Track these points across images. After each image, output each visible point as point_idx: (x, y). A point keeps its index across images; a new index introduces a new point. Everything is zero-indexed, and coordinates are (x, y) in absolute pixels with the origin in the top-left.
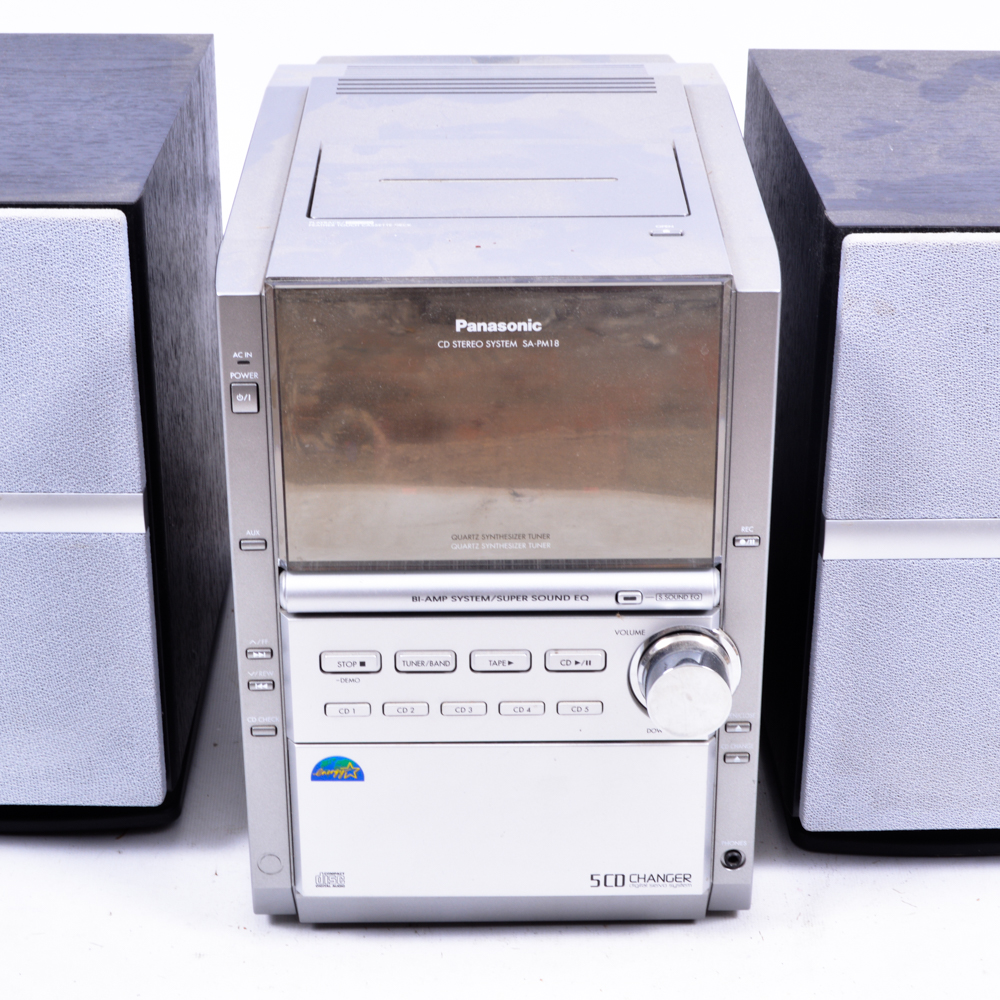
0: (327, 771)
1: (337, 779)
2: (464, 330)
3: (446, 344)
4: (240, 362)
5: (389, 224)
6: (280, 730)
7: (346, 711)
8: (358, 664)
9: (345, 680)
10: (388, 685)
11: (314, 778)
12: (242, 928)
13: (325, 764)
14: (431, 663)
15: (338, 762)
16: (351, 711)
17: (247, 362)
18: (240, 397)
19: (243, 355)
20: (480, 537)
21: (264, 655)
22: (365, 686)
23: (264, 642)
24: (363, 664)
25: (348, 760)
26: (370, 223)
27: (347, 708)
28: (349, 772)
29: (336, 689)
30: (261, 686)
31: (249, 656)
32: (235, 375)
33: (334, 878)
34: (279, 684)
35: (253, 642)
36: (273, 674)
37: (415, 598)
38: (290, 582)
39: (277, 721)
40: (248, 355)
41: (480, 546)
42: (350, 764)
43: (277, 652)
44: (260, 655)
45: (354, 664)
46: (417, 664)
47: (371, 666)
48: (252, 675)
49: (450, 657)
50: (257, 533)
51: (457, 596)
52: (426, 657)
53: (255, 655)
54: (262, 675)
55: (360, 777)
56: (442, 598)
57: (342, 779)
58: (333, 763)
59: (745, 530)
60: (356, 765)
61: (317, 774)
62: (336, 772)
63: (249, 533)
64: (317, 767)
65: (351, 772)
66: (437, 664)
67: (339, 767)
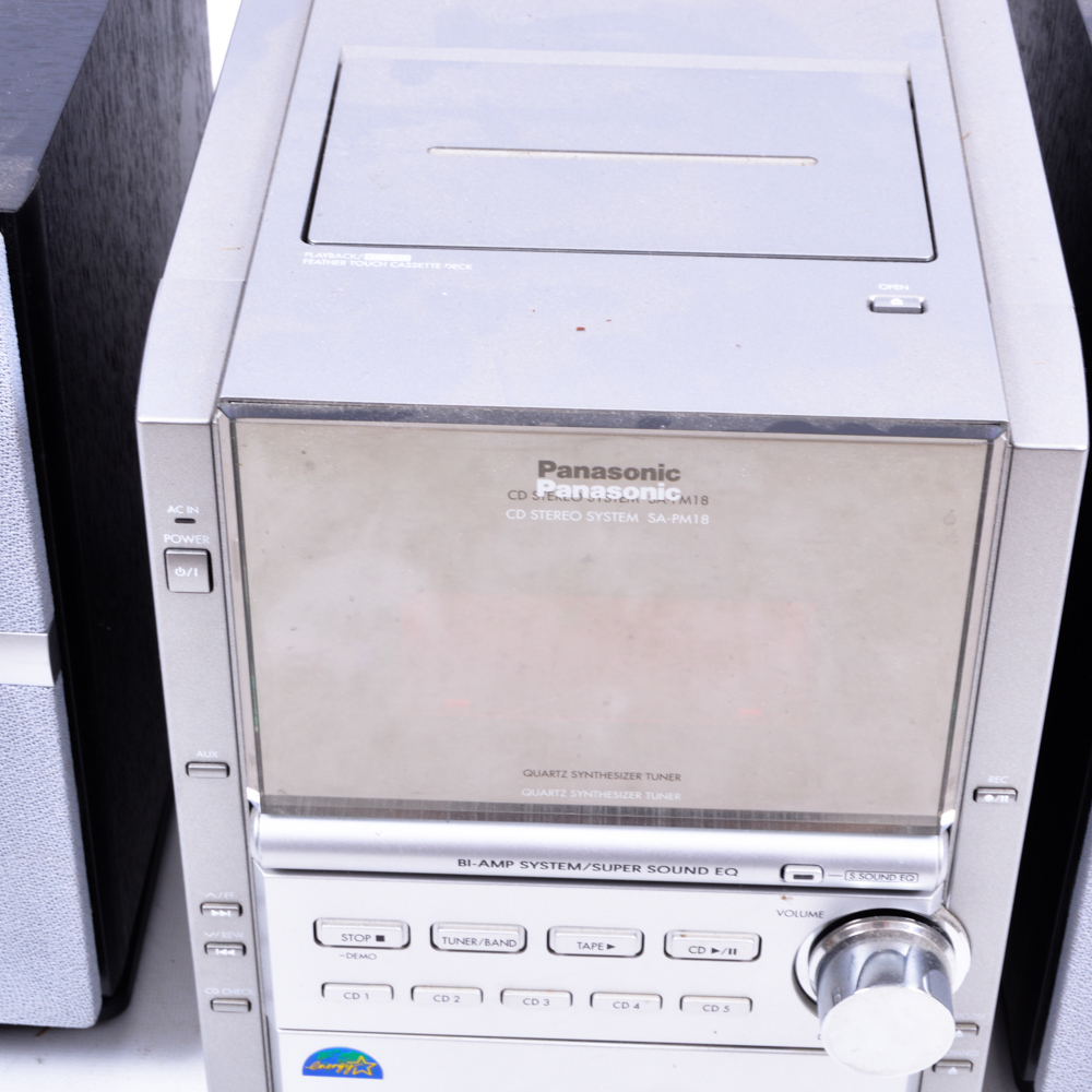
0: (325, 1063)
1: (341, 1075)
2: (549, 495)
4: (179, 520)
6: (256, 1003)
8: (374, 938)
9: (354, 956)
10: (421, 964)
11: (307, 1072)
13: (325, 1056)
14: (487, 942)
15: (343, 1054)
16: (363, 996)
17: (191, 521)
18: (180, 571)
19: (184, 510)
20: (569, 774)
21: (229, 914)
22: (384, 965)
23: (227, 896)
24: (380, 938)
25: (356, 1053)
27: (355, 990)
28: (359, 1068)
29: (339, 967)
30: (224, 952)
31: (206, 913)
32: (171, 538)
34: (252, 948)
35: (211, 896)
36: (244, 936)
37: (464, 860)
38: (267, 827)
39: (252, 994)
40: (190, 512)
41: (568, 793)
42: (361, 1057)
43: (248, 907)
44: (222, 913)
45: (367, 938)
46: (465, 942)
47: (394, 938)
48: (212, 936)
49: (516, 934)
50: (213, 755)
51: (529, 860)
52: (479, 935)
53: (215, 913)
54: (226, 936)
55: (377, 1073)
56: (506, 862)
57: (350, 1075)
58: (337, 1055)
59: (993, 780)
60: (371, 1060)
61: (311, 1067)
62: (341, 1067)
63: (201, 755)
64: (309, 1062)
65: (363, 1067)
66: (495, 942)
67: (344, 1060)
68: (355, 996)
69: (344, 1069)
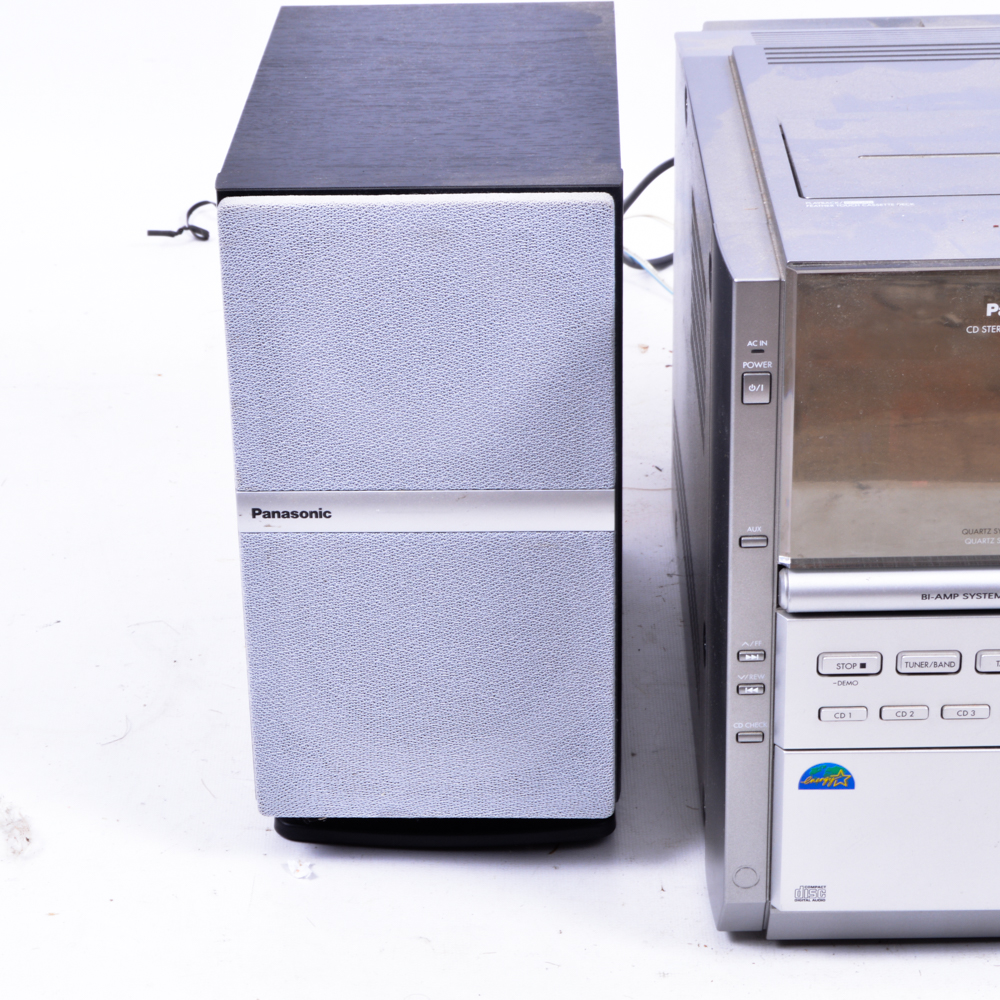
0: (816, 778)
1: (825, 787)
2: (995, 314)
3: (975, 329)
4: (755, 351)
5: (891, 203)
6: (768, 738)
7: (842, 715)
8: (859, 666)
9: (844, 683)
10: (889, 688)
11: (802, 786)
12: (702, 945)
13: (815, 772)
14: (935, 663)
15: (828, 769)
16: (847, 716)
17: (761, 351)
18: (752, 388)
19: (758, 343)
20: (992, 531)
21: (757, 658)
22: (862, 689)
23: (758, 644)
24: (863, 666)
25: (839, 767)
26: (870, 202)
27: (843, 712)
28: (839, 780)
29: (833, 692)
30: (751, 690)
31: (741, 659)
32: (747, 364)
33: (815, 891)
34: (770, 688)
35: (746, 644)
36: (764, 678)
37: (925, 596)
38: (793, 581)
39: (764, 726)
40: (763, 343)
41: (995, 541)
42: (841, 771)
43: (771, 654)
44: (753, 657)
45: (854, 665)
46: (920, 665)
47: (872, 668)
48: (742, 678)
49: (955, 657)
50: (758, 530)
51: (969, 593)
52: (930, 658)
53: (748, 658)
54: (753, 678)
55: (851, 785)
56: (953, 595)
57: (832, 787)
58: (823, 771)
60: (847, 773)
61: (805, 782)
62: (826, 780)
63: (751, 530)
64: (804, 777)
65: (841, 779)
66: (941, 665)
67: (829, 774)
69: (828, 782)
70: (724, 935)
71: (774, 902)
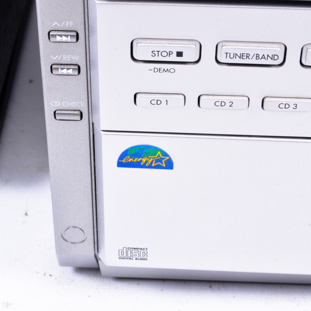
1: (144, 166)
6: (86, 115)
8: (175, 54)
9: (159, 70)
11: (121, 164)
12: (47, 275)
13: (133, 152)
14: (257, 56)
15: (146, 151)
16: (164, 103)
21: (69, 39)
23: (69, 25)
24: (180, 54)
27: (159, 98)
28: (157, 161)
30: (65, 71)
31: (52, 39)
33: (137, 252)
34: (85, 69)
35: (56, 25)
36: (79, 59)
39: (83, 106)
42: (159, 153)
44: (64, 39)
45: (170, 53)
46: (241, 57)
47: (190, 55)
48: (56, 59)
49: (279, 50)
52: (252, 49)
53: (58, 38)
54: (66, 59)
55: (169, 165)
57: (150, 167)
58: (142, 151)
60: (166, 154)
61: (123, 161)
62: (144, 160)
64: (124, 154)
65: (160, 160)
66: (263, 58)
67: (147, 155)
68: (158, 102)
69: (146, 162)
70: (69, 270)
71: (100, 256)
